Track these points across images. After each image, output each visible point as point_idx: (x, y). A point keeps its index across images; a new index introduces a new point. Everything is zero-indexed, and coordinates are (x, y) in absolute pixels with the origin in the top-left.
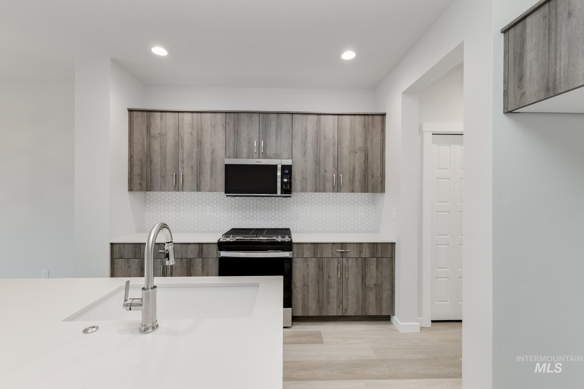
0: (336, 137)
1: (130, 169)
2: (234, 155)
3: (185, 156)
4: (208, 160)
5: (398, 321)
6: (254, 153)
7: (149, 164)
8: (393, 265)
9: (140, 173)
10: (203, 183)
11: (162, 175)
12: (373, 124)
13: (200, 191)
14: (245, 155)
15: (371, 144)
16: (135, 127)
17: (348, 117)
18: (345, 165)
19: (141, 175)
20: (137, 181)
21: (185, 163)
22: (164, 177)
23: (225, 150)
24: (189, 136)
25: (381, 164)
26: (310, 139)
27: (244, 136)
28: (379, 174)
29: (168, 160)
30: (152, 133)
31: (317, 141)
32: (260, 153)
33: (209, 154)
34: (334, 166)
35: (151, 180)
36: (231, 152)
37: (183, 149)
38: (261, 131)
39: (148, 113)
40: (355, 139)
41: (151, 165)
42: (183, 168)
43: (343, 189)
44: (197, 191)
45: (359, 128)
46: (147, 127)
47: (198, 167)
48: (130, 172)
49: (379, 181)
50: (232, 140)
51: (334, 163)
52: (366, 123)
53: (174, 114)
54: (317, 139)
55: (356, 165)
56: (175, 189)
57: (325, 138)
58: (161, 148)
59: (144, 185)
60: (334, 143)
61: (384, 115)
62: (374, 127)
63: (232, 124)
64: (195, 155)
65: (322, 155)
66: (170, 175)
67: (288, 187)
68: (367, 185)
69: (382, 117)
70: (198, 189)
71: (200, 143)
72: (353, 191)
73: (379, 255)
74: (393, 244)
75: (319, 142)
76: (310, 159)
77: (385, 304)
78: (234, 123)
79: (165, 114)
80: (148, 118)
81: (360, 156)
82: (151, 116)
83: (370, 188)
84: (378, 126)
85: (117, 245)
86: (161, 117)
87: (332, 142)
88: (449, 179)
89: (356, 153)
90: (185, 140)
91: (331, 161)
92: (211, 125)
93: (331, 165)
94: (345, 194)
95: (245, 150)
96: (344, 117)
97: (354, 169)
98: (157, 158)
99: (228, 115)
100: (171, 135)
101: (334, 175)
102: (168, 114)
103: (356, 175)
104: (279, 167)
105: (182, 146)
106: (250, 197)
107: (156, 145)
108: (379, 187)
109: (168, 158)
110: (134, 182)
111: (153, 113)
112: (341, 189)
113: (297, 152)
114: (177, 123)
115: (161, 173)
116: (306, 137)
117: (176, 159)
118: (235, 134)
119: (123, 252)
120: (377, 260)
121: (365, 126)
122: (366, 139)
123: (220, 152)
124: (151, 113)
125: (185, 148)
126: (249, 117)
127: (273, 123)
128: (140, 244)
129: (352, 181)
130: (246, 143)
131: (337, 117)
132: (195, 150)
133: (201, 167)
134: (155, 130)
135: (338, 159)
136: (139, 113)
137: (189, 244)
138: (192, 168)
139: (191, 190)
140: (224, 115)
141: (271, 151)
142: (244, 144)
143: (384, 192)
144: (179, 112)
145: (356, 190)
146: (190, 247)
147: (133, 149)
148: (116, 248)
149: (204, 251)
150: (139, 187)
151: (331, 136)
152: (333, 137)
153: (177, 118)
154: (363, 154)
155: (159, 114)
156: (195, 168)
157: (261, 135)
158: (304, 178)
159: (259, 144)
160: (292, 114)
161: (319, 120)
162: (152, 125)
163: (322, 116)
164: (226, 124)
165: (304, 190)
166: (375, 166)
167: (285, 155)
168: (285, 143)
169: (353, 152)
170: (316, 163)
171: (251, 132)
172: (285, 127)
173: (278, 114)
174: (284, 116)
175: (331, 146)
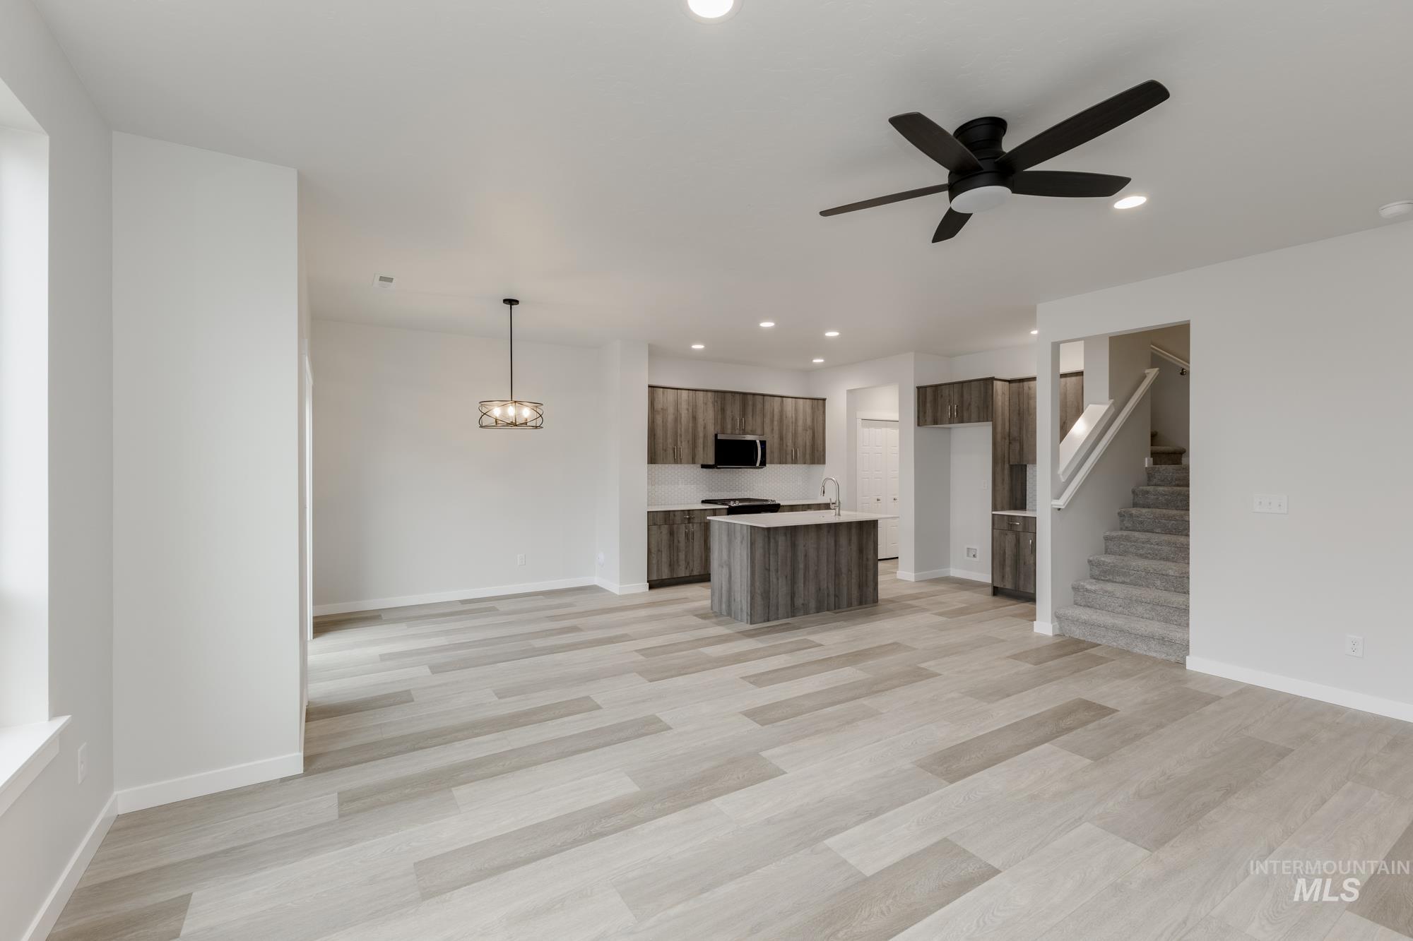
0: (794, 415)
2: (721, 430)
3: (683, 430)
4: (701, 435)
6: (736, 429)
10: (697, 456)
11: (665, 448)
12: (817, 407)
14: (730, 431)
15: (816, 423)
17: (802, 400)
18: (800, 441)
20: (654, 454)
21: (683, 437)
22: (666, 451)
23: (714, 426)
24: (686, 411)
25: (823, 441)
26: (776, 418)
27: (728, 413)
28: (821, 448)
29: (669, 435)
30: (655, 408)
31: (781, 420)
32: (743, 429)
33: (702, 428)
34: (792, 441)
35: (656, 452)
36: (719, 427)
37: (681, 423)
38: (741, 410)
40: (806, 419)
41: (654, 438)
42: (681, 442)
44: (693, 464)
45: (809, 410)
46: (652, 401)
47: (694, 441)
49: (822, 454)
50: (719, 416)
51: (792, 439)
52: (813, 406)
53: (673, 390)
54: (781, 418)
55: (807, 441)
56: (675, 462)
57: (786, 418)
58: (663, 422)
59: (660, 458)
60: (792, 422)
61: (824, 400)
62: (818, 410)
63: (719, 403)
64: (690, 430)
65: (784, 432)
66: (671, 448)
67: (764, 460)
68: (814, 458)
70: (695, 460)
71: (694, 418)
72: (805, 463)
76: (776, 436)
78: (721, 400)
79: (666, 390)
81: (809, 433)
83: (816, 460)
84: (821, 409)
86: (663, 393)
89: (807, 430)
90: (683, 415)
91: (791, 437)
92: (703, 402)
95: (730, 426)
96: (799, 400)
97: (806, 443)
98: (659, 432)
99: (716, 393)
100: (671, 411)
101: (793, 449)
102: (669, 390)
103: (807, 449)
104: (758, 441)
105: (680, 421)
107: (659, 419)
108: (821, 460)
109: (669, 432)
110: (652, 455)
112: (797, 462)
113: (767, 430)
114: (676, 398)
115: (663, 446)
116: (773, 417)
117: (676, 433)
118: (721, 410)
121: (812, 408)
122: (813, 421)
123: (711, 428)
125: (683, 423)
126: (732, 396)
127: (750, 403)
129: (804, 455)
130: (731, 420)
131: (794, 399)
132: (691, 425)
133: (696, 440)
134: (658, 406)
135: (795, 435)
136: (657, 389)
138: (689, 441)
139: (688, 463)
140: (714, 393)
141: (749, 428)
142: (729, 421)
143: (825, 463)
144: (677, 389)
145: (807, 462)
150: (656, 459)
151: (790, 416)
152: (792, 417)
153: (676, 395)
154: (812, 431)
155: (662, 389)
156: (691, 442)
157: (741, 413)
158: (773, 452)
159: (741, 420)
160: (763, 395)
161: (783, 401)
162: (656, 399)
163: (784, 399)
164: (715, 402)
165: (772, 463)
166: (819, 442)
167: (759, 431)
168: (759, 420)
169: (805, 430)
170: (781, 438)
171: (734, 410)
172: (759, 406)
173: (754, 394)
174: (757, 397)
175: (791, 424)
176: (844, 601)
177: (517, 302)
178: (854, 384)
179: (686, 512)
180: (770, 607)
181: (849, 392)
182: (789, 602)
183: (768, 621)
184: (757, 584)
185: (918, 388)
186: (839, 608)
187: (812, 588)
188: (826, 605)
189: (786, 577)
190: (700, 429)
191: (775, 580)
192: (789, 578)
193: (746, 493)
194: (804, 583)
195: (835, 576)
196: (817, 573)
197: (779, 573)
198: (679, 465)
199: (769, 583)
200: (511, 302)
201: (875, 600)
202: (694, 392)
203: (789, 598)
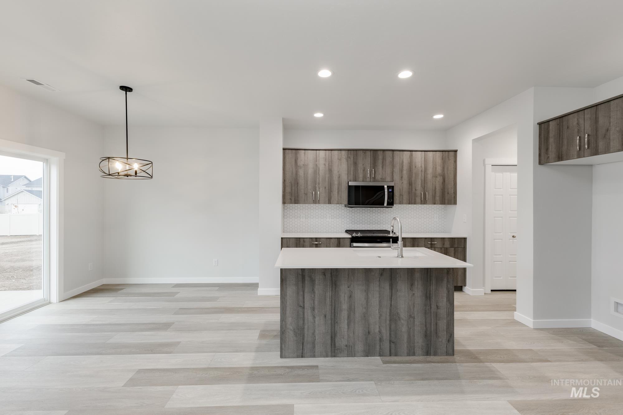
0: (423, 166)
1: (284, 188)
2: (354, 179)
3: (320, 180)
4: (336, 183)
5: (470, 289)
6: (367, 177)
7: (296, 185)
8: (465, 252)
9: (291, 191)
10: (332, 198)
11: (305, 193)
12: (448, 157)
13: (331, 204)
14: (361, 179)
15: (447, 171)
16: (287, 160)
17: (432, 153)
18: (430, 186)
19: (291, 193)
20: (288, 197)
21: (320, 185)
23: (347, 176)
24: (323, 166)
25: (454, 185)
26: (405, 168)
27: (360, 166)
28: (453, 192)
29: (309, 183)
30: (298, 164)
31: (410, 169)
32: (371, 177)
33: (337, 178)
34: (422, 186)
35: (298, 196)
36: (351, 177)
37: (319, 175)
38: (372, 163)
39: (296, 151)
40: (436, 168)
41: (297, 186)
42: (319, 188)
43: (428, 202)
44: (329, 204)
45: (439, 161)
46: (295, 160)
47: (330, 187)
48: (284, 191)
49: (453, 196)
50: (352, 169)
51: (421, 184)
52: (444, 157)
53: (313, 151)
54: (410, 168)
55: (437, 186)
56: (314, 202)
57: (415, 167)
58: (304, 174)
59: (293, 200)
60: (422, 171)
61: (456, 151)
62: (449, 159)
63: (352, 158)
64: (327, 179)
65: (413, 179)
66: (310, 193)
67: (392, 201)
68: (445, 199)
69: (455, 152)
70: (330, 202)
71: (330, 171)
72: (434, 204)
73: (456, 246)
74: (465, 239)
75: (411, 169)
76: (405, 182)
77: (460, 279)
78: (354, 157)
79: (307, 151)
80: (296, 154)
81: (439, 179)
82: (298, 153)
83: (446, 202)
84: (452, 158)
85: (285, 239)
86: (305, 153)
87: (420, 170)
88: (502, 195)
89: (437, 177)
90: (321, 169)
91: (420, 183)
92: (338, 159)
93: (420, 186)
94: (430, 205)
95: (361, 176)
96: (429, 152)
97: (436, 188)
98: (301, 182)
99: (349, 151)
100: (311, 166)
101: (422, 193)
102: (309, 151)
103: (437, 193)
104: (386, 186)
105: (319, 173)
106: (368, 208)
107: (301, 172)
108: (453, 201)
109: (309, 181)
110: (286, 198)
111: (299, 151)
112: (426, 202)
113: (397, 177)
114: (315, 157)
115: (304, 191)
116: (403, 167)
117: (315, 182)
118: (354, 165)
119: (289, 243)
120: (454, 249)
121: (443, 159)
122: (443, 168)
123: (344, 178)
124: (298, 151)
125: (321, 174)
126: (364, 153)
127: (380, 157)
128: (300, 238)
129: (434, 197)
130: (362, 171)
131: (423, 153)
132: (327, 176)
133: (331, 187)
134: (300, 163)
135: (424, 181)
136: (290, 151)
137: (331, 238)
138: (325, 188)
139: (325, 203)
140: (347, 151)
141: (379, 177)
142: (360, 172)
143: (456, 204)
144: (316, 150)
145: (437, 203)
146: (332, 240)
147: (286, 175)
148: (284, 241)
149: (341, 243)
150: (289, 201)
151: (420, 166)
152: (421, 167)
153: (315, 154)
154: (442, 178)
155: (303, 151)
156: (327, 188)
157: (372, 165)
158: (401, 195)
159: (371, 171)
160: (393, 151)
161: (412, 155)
162: (299, 159)
163: (413, 152)
164: (348, 158)
165: (401, 203)
166: (450, 186)
167: (388, 179)
168: (388, 170)
169: (435, 176)
170: (410, 184)
171: (365, 163)
172: (388, 160)
173: (384, 151)
174: (387, 152)
175: (420, 172)
176: (404, 347)
177: (130, 90)
178: (477, 133)
179: (314, 239)
180: (305, 344)
181: (475, 141)
182: (329, 342)
183: (302, 357)
184: (289, 320)
185: (540, 124)
186: (396, 355)
187: (359, 330)
188: (378, 349)
189: (325, 316)
190: (335, 179)
191: (311, 318)
192: (329, 317)
193: (384, 226)
194: (349, 325)
195: (390, 320)
196: (365, 317)
197: (316, 311)
198: (317, 205)
199: (304, 320)
200: (126, 89)
201: (450, 351)
202: (330, 151)
203: (329, 337)
